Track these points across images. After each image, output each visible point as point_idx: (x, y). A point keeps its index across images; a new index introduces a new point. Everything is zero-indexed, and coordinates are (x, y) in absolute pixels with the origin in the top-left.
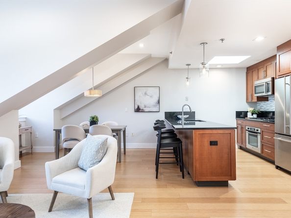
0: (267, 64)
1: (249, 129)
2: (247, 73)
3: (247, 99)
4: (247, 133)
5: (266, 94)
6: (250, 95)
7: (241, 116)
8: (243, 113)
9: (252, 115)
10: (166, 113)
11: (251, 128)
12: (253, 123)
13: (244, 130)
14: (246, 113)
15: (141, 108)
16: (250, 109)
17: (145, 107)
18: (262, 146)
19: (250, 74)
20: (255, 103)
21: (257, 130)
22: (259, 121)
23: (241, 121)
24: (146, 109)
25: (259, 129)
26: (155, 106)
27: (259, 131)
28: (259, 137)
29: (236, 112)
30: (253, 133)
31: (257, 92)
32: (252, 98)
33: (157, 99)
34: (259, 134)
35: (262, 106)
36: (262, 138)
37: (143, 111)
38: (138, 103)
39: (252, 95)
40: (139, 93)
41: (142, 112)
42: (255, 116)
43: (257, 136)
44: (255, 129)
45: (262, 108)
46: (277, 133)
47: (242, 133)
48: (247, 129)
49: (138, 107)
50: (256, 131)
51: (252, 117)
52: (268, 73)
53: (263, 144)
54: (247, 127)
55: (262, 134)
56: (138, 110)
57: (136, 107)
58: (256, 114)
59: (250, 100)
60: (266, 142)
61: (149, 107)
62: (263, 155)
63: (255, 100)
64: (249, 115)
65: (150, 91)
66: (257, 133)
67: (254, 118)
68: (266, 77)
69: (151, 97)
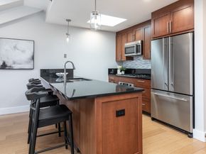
2: (116, 37)
3: (116, 58)
6: (119, 54)
8: (113, 70)
10: (42, 70)
14: (116, 70)
15: (8, 65)
16: (119, 67)
17: (14, 63)
20: (124, 61)
24: (16, 66)
29: (109, 69)
31: (127, 52)
32: (122, 58)
37: (11, 68)
38: (4, 58)
42: (123, 72)
46: (153, 89)
49: (4, 63)
51: (121, 73)
54: (119, 82)
59: (119, 59)
61: (20, 64)
68: (135, 40)
69: (23, 51)
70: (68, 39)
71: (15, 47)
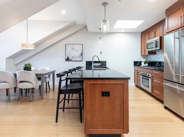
0: (156, 28)
1: (142, 74)
2: (141, 36)
3: (141, 53)
4: (141, 77)
5: (155, 49)
6: (143, 50)
7: (137, 64)
8: (138, 62)
9: (145, 64)
10: (87, 62)
11: (144, 74)
12: (146, 70)
13: (139, 74)
14: (140, 62)
15: (70, 59)
16: (143, 60)
17: (73, 58)
18: (152, 87)
19: (143, 37)
20: (147, 56)
21: (149, 75)
22: (150, 69)
23: (137, 68)
24: (73, 59)
25: (150, 75)
26: (79, 57)
27: (150, 76)
28: (150, 80)
29: (134, 62)
30: (146, 77)
31: (148, 48)
32: (145, 53)
33: (81, 52)
34: (149, 78)
35: (152, 58)
36: (152, 81)
38: (68, 55)
39: (145, 51)
40: (69, 48)
41: (70, 61)
43: (148, 80)
44: (147, 74)
45: (152, 59)
46: (165, 80)
47: (138, 76)
48: (141, 74)
49: (68, 57)
50: (147, 76)
51: (144, 65)
52: (157, 34)
53: (154, 86)
54: (141, 72)
55: (152, 78)
56: (68, 59)
57: (66, 58)
58: (147, 63)
59: (143, 54)
60: (156, 85)
61: (75, 58)
62: (153, 94)
63: (147, 53)
64: (143, 64)
65: (76, 47)
66: (148, 77)
67: (146, 66)
68: (155, 37)
69: (77, 51)
70: (100, 42)
71: (73, 49)
